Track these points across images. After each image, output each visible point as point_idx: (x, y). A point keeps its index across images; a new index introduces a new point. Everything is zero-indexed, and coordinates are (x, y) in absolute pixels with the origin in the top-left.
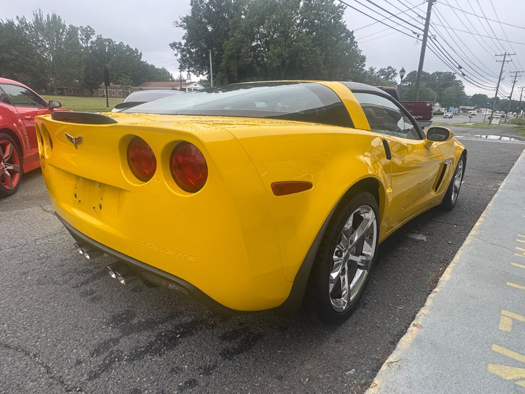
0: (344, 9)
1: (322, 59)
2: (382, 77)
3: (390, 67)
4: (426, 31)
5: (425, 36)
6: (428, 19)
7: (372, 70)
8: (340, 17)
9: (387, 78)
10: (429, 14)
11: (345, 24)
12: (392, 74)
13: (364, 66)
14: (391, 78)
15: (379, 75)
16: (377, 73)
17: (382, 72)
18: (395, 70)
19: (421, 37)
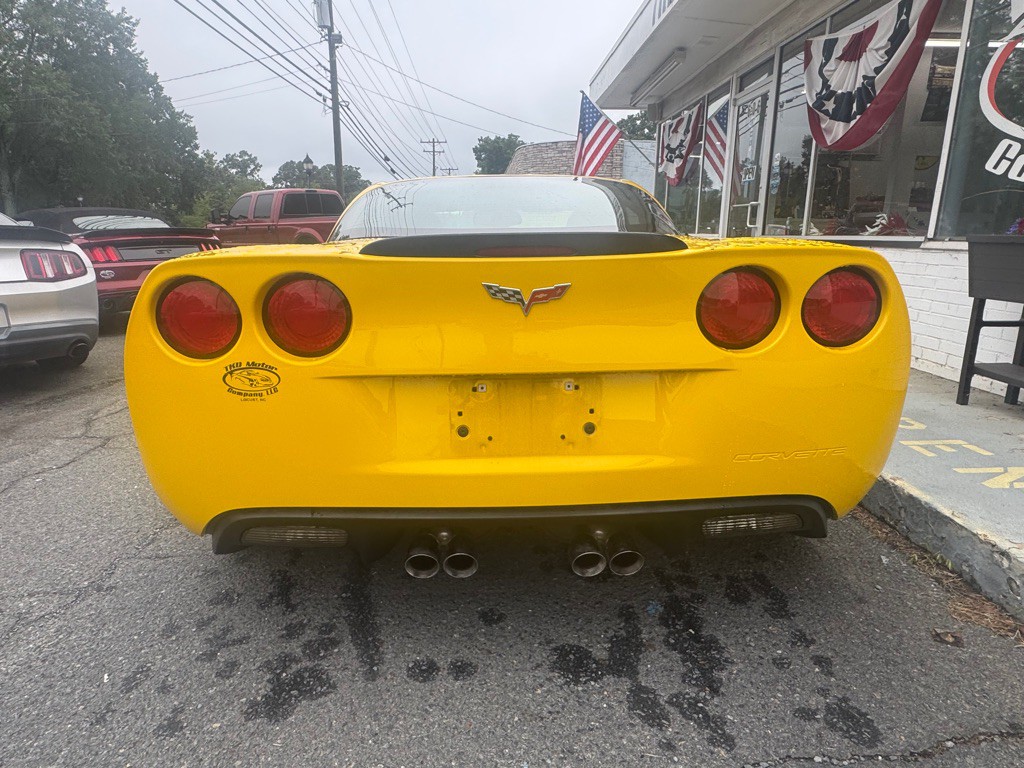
0: (134, 25)
1: (105, 127)
2: (234, 171)
3: (244, 153)
4: (334, 91)
5: (335, 99)
6: (333, 71)
7: (209, 156)
8: (129, 42)
9: (243, 172)
10: (333, 63)
11: (142, 57)
12: (252, 167)
13: (196, 147)
14: (251, 174)
15: (225, 167)
16: (221, 162)
17: (230, 160)
18: (256, 158)
19: (329, 103)
